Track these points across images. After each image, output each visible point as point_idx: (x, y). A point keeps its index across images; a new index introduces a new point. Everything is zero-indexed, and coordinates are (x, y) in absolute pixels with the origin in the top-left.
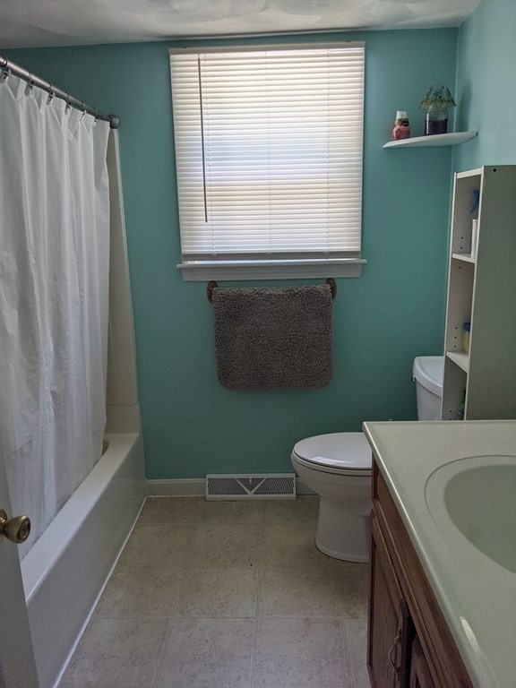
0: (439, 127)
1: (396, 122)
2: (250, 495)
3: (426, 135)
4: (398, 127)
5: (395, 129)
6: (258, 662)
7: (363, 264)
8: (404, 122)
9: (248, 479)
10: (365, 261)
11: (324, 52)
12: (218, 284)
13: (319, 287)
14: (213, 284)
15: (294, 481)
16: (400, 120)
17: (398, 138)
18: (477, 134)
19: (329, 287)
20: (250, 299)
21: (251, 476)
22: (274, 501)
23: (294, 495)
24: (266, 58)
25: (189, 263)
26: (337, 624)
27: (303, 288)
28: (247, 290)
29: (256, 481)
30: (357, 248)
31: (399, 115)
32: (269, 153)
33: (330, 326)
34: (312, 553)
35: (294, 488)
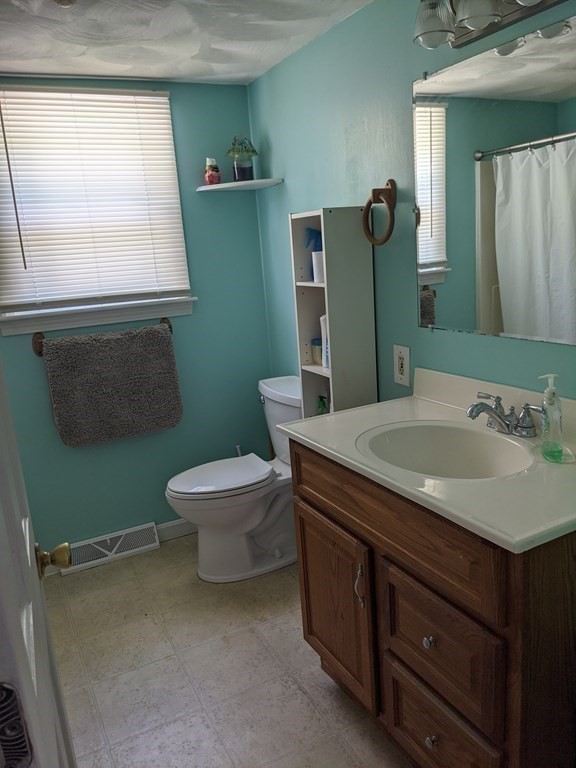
0: (245, 174)
1: (207, 168)
2: (112, 556)
3: (235, 180)
4: (210, 172)
5: (207, 175)
6: (197, 686)
7: (194, 302)
8: (214, 168)
9: (106, 540)
10: (195, 298)
11: (131, 98)
12: (45, 335)
13: (157, 327)
14: (39, 336)
15: (155, 530)
16: (211, 166)
17: (211, 183)
18: (283, 181)
19: (167, 327)
20: (87, 346)
21: (107, 537)
22: (139, 556)
23: (158, 543)
24: (72, 100)
25: (8, 315)
26: (252, 631)
27: (141, 330)
28: (83, 338)
29: (114, 540)
30: (187, 286)
31: (209, 162)
32: (87, 196)
33: (173, 364)
34: (199, 585)
35: (156, 537)
